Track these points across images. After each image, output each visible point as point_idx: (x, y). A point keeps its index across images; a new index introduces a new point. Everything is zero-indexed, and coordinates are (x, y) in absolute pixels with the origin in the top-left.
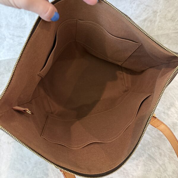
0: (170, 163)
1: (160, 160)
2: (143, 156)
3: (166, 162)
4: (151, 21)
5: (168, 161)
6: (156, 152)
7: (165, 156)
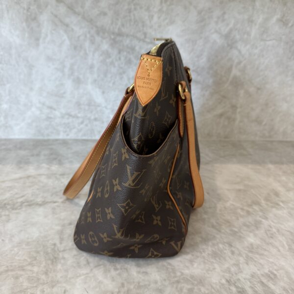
0: (247, 264)
1: (231, 259)
2: (204, 252)
3: (241, 262)
4: (229, 118)
5: (245, 261)
6: (226, 250)
7: (240, 255)
